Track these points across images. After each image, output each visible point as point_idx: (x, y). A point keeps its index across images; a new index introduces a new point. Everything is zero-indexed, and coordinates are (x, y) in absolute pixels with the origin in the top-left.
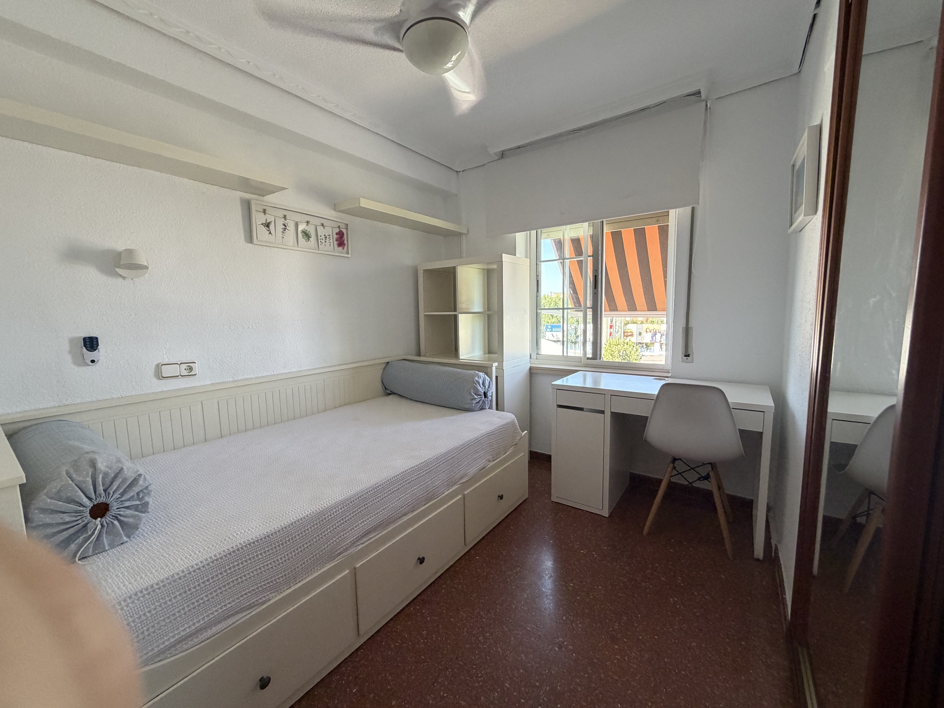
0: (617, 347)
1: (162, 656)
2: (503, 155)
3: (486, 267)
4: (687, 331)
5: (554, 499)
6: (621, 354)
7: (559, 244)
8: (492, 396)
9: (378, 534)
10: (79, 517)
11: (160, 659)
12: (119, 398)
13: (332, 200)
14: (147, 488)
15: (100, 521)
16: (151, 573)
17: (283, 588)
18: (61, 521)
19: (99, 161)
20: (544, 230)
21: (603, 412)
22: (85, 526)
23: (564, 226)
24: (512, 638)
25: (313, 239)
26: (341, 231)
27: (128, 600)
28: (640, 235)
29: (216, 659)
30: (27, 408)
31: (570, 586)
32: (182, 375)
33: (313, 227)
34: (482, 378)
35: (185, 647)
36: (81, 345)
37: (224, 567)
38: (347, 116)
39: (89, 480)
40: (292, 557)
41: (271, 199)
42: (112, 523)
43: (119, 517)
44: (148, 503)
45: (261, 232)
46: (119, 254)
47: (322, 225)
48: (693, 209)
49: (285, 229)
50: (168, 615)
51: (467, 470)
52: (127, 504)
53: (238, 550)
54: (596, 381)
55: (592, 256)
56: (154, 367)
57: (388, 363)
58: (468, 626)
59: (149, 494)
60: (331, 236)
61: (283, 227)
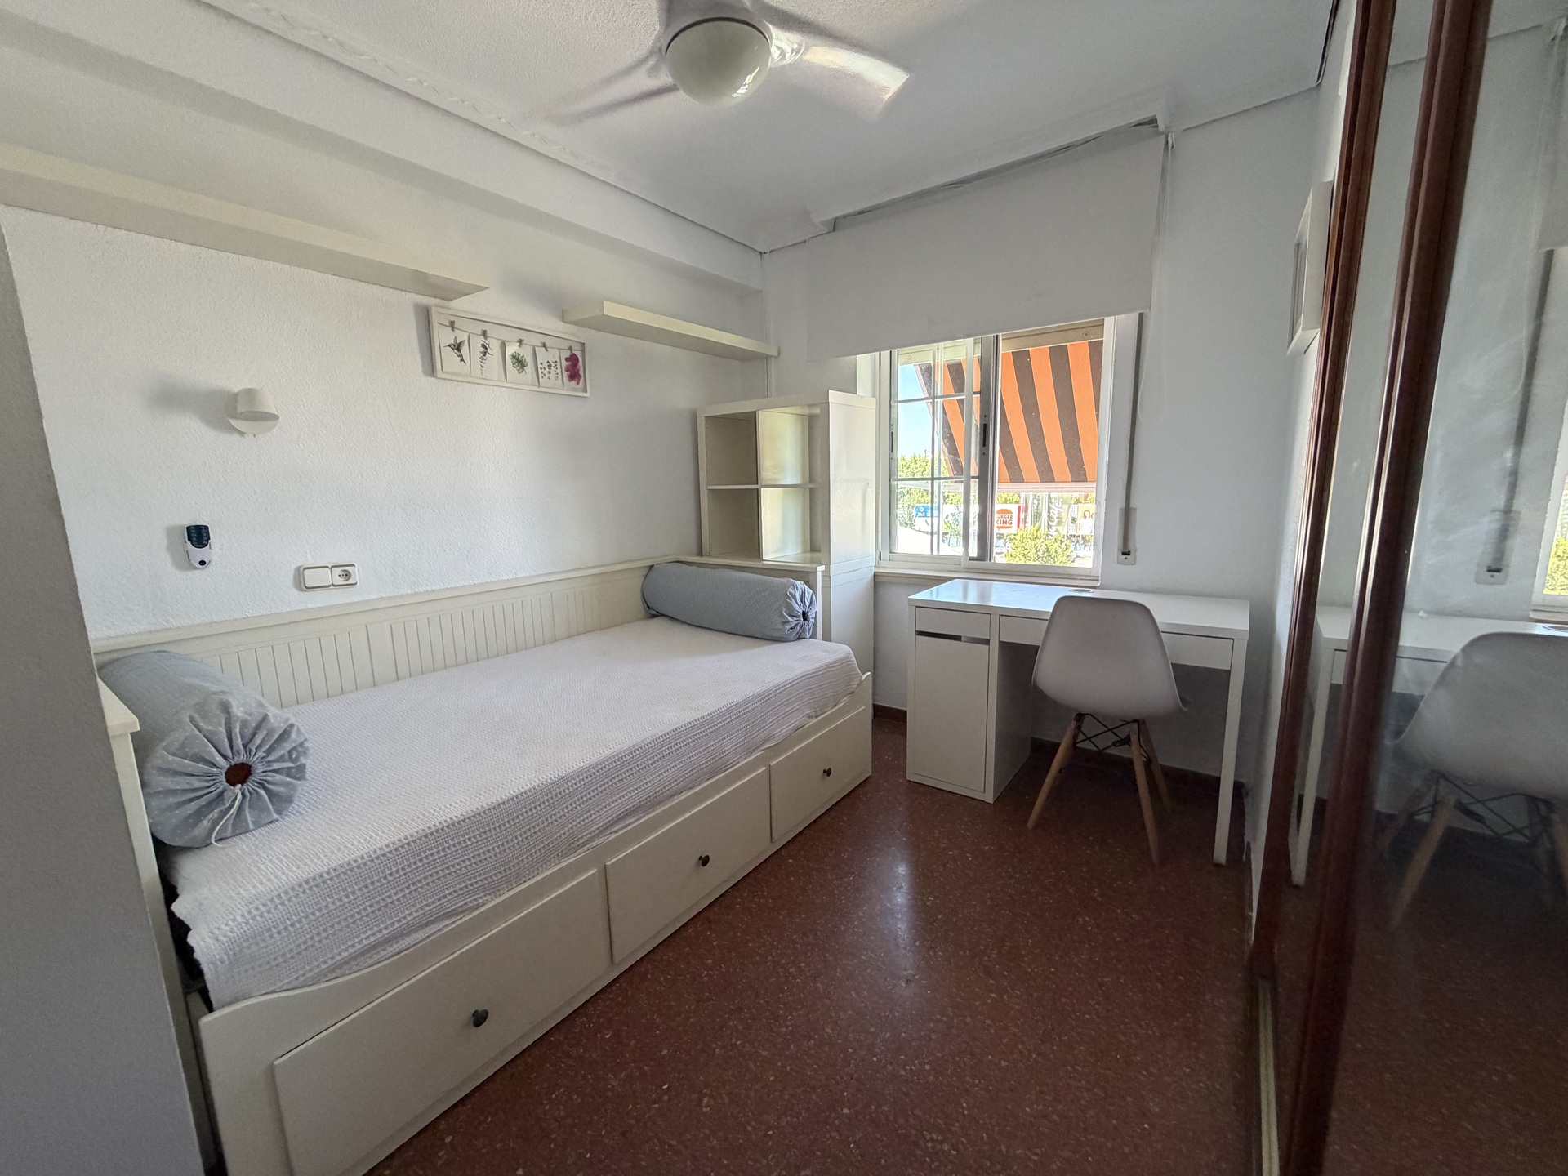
0: (1033, 542)
1: (339, 972)
2: (835, 225)
3: (806, 411)
4: (1127, 513)
5: (910, 777)
6: (1040, 553)
7: (928, 372)
8: (815, 618)
9: (638, 819)
10: (212, 783)
11: (335, 975)
12: (244, 618)
13: (558, 303)
14: (301, 744)
15: (241, 789)
16: (319, 858)
17: (503, 888)
18: (188, 787)
19: (196, 249)
20: (902, 351)
21: (987, 642)
22: (221, 794)
23: (935, 344)
24: (838, 970)
25: (529, 368)
26: (574, 354)
27: (291, 892)
28: (1060, 357)
29: (413, 980)
30: (112, 633)
31: (928, 900)
32: (335, 584)
33: (530, 350)
34: (800, 590)
35: (370, 961)
36: (185, 539)
37: (419, 854)
38: (580, 165)
39: (222, 729)
40: (514, 846)
41: (460, 304)
42: (256, 791)
43: (267, 785)
44: (304, 765)
45: (447, 359)
46: (234, 397)
47: (544, 345)
48: (1141, 316)
49: (485, 353)
50: (345, 916)
51: (774, 729)
52: (276, 766)
53: (437, 831)
54: (983, 595)
55: (980, 393)
56: (292, 572)
57: (652, 566)
58: (774, 954)
59: (305, 753)
60: (558, 364)
61: (483, 349)
